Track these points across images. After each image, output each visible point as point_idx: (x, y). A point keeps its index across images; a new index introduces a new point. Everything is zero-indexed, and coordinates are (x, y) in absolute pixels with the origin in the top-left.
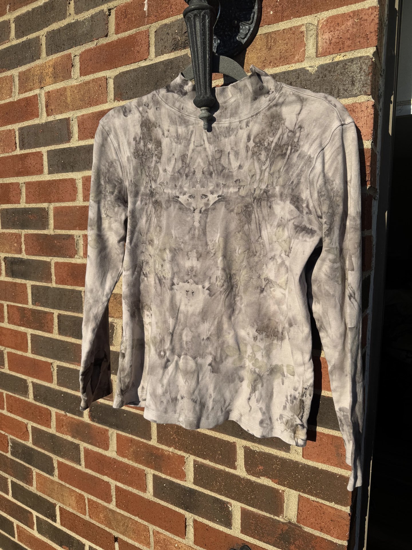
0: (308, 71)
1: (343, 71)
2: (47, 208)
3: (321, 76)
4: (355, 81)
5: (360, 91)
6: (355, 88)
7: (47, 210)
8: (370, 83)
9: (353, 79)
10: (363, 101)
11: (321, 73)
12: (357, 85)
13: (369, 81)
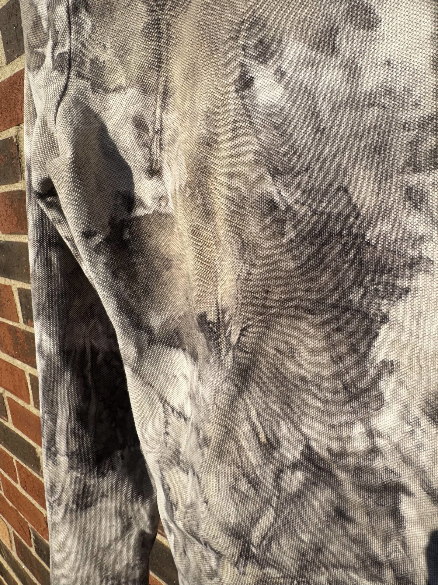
2: (16, 137)
7: (15, 140)
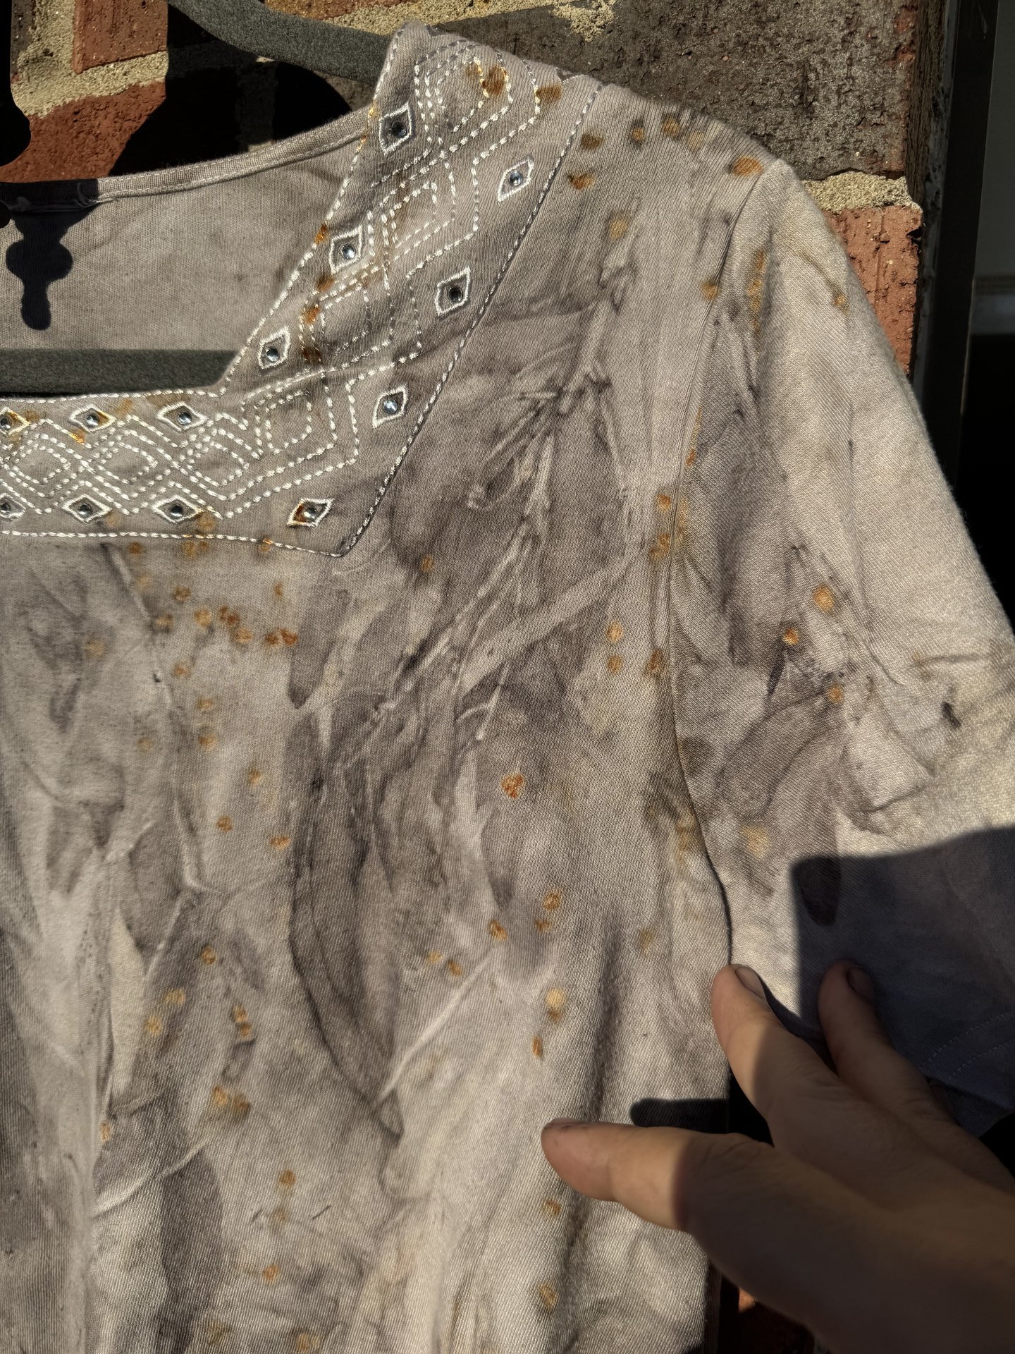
0: (566, 23)
1: (753, 29)
3: (632, 53)
4: (814, 91)
5: (844, 149)
6: (817, 129)
8: (899, 109)
9: (806, 79)
10: (854, 202)
11: (636, 36)
12: (827, 113)
13: (894, 94)
